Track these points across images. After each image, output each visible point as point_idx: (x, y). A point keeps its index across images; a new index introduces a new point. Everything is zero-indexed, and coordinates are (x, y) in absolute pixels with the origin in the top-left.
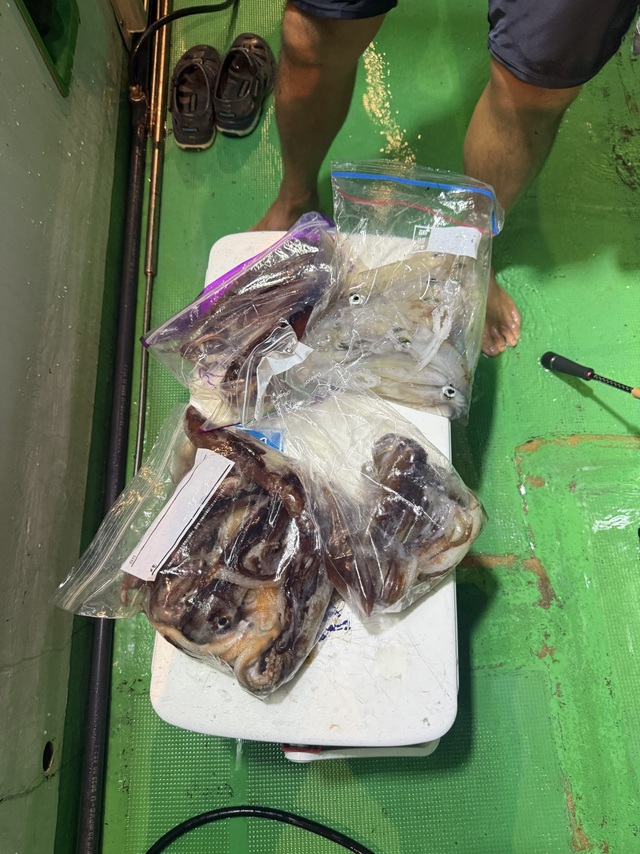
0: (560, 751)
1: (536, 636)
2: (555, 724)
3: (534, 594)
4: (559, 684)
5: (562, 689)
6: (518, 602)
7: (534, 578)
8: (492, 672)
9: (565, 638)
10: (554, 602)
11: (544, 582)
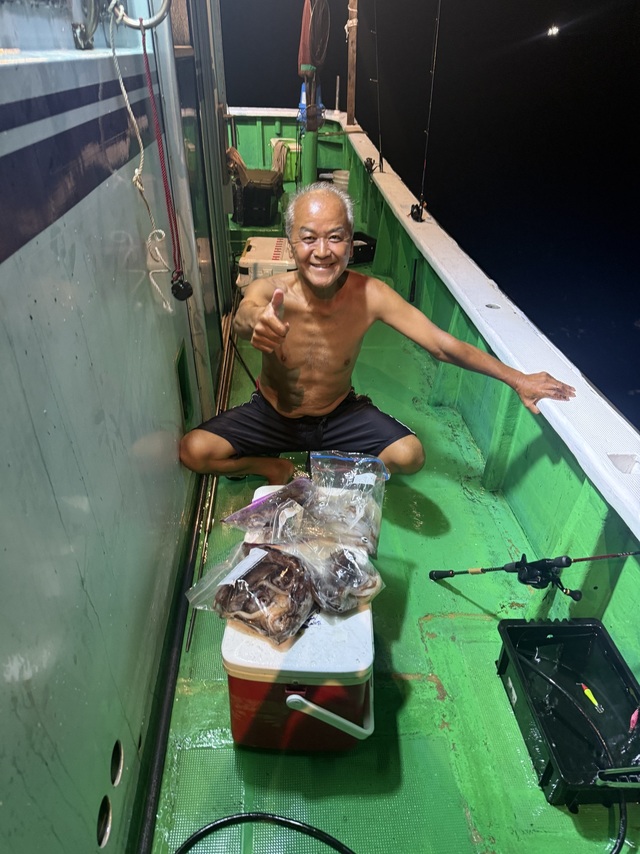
0: (459, 783)
1: (437, 716)
2: (454, 767)
3: (435, 693)
4: (454, 744)
5: (456, 746)
6: (425, 698)
7: (434, 685)
8: (411, 737)
9: (456, 719)
10: (447, 697)
11: (440, 687)
